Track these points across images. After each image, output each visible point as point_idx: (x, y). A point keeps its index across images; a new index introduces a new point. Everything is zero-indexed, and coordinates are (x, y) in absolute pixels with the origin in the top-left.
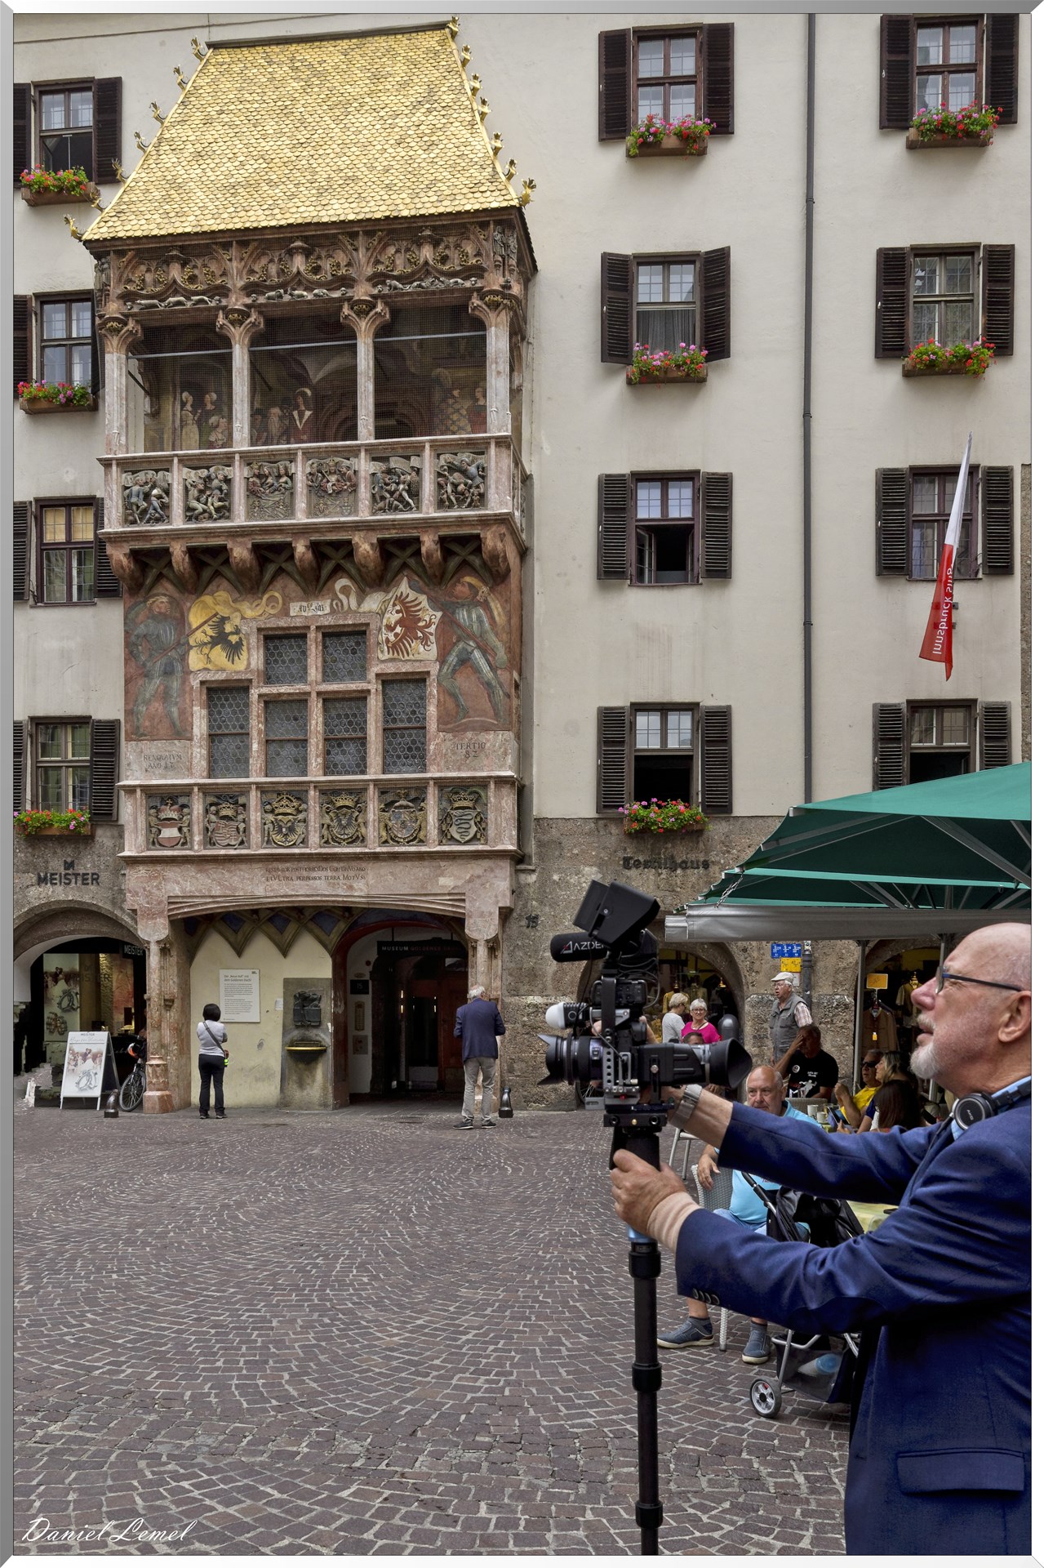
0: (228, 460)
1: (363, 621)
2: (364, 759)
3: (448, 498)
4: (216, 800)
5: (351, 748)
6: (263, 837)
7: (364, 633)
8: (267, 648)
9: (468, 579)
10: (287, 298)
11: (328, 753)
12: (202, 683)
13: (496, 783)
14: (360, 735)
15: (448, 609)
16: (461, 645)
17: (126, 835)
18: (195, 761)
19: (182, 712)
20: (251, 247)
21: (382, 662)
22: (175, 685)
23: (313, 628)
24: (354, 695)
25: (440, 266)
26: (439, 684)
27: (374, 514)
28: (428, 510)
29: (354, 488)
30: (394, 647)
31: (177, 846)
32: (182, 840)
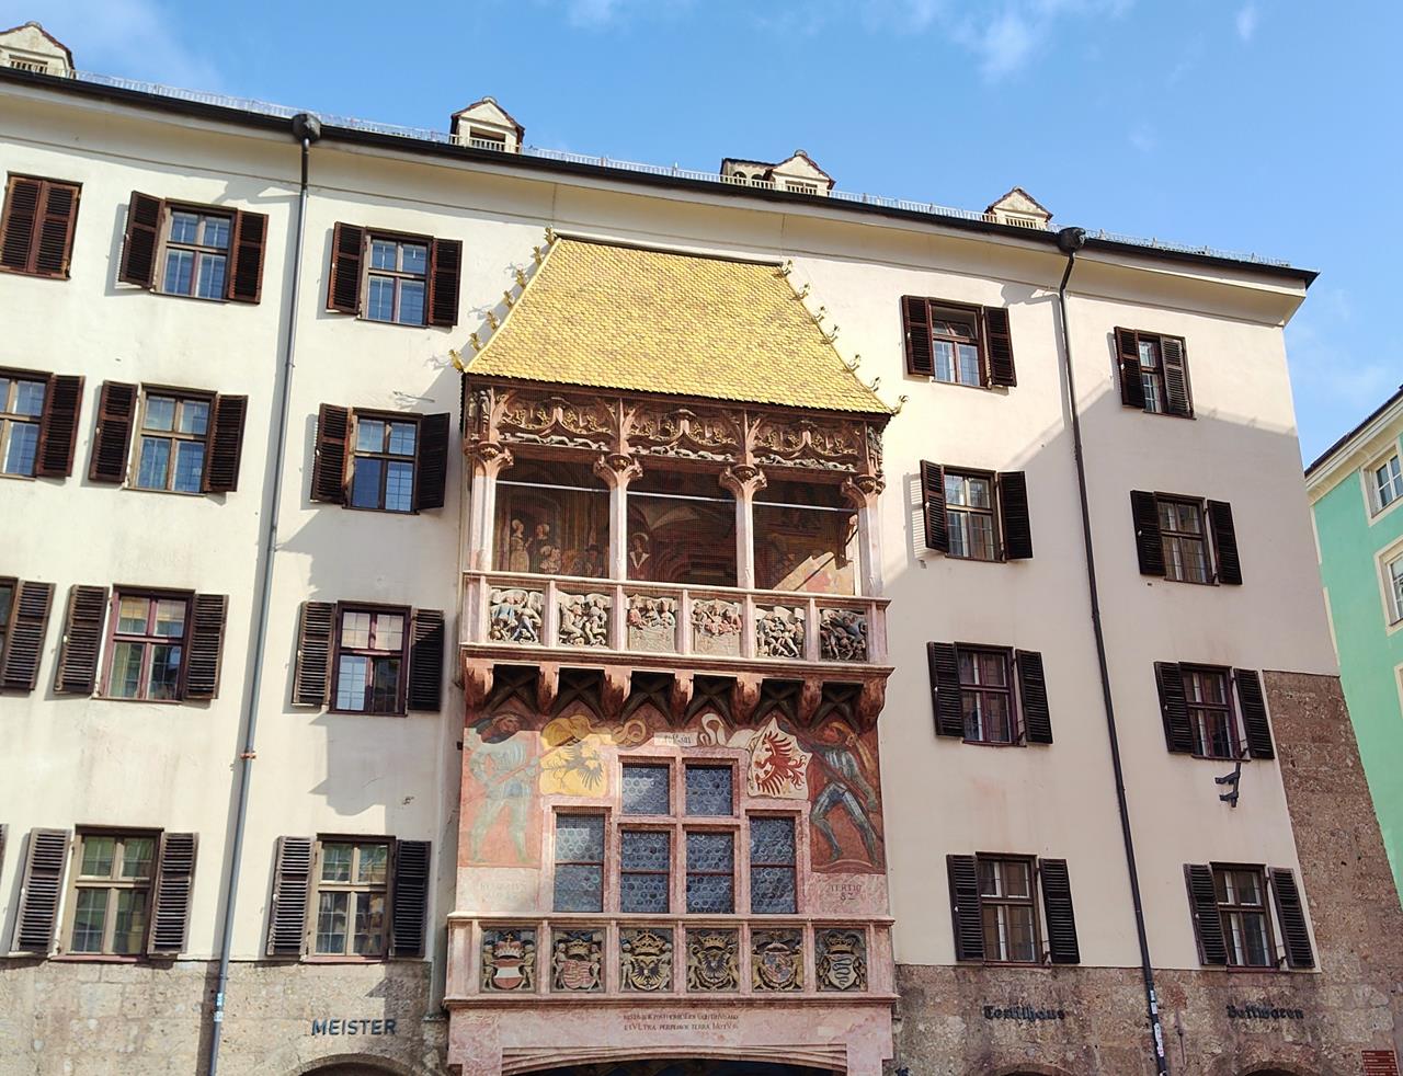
0: (609, 591)
1: (730, 756)
2: (730, 897)
3: (832, 650)
5: (718, 884)
6: (622, 980)
7: (730, 767)
8: (625, 776)
9: (836, 724)
10: (672, 454)
11: (689, 888)
12: (554, 807)
13: (875, 927)
14: (727, 872)
15: (818, 751)
16: (832, 787)
17: (453, 974)
19: (530, 839)
20: (636, 407)
21: (751, 798)
23: (679, 759)
24: (721, 829)
25: (819, 450)
26: (811, 824)
28: (812, 657)
29: (740, 631)
30: (765, 784)
31: (520, 988)
32: (524, 982)
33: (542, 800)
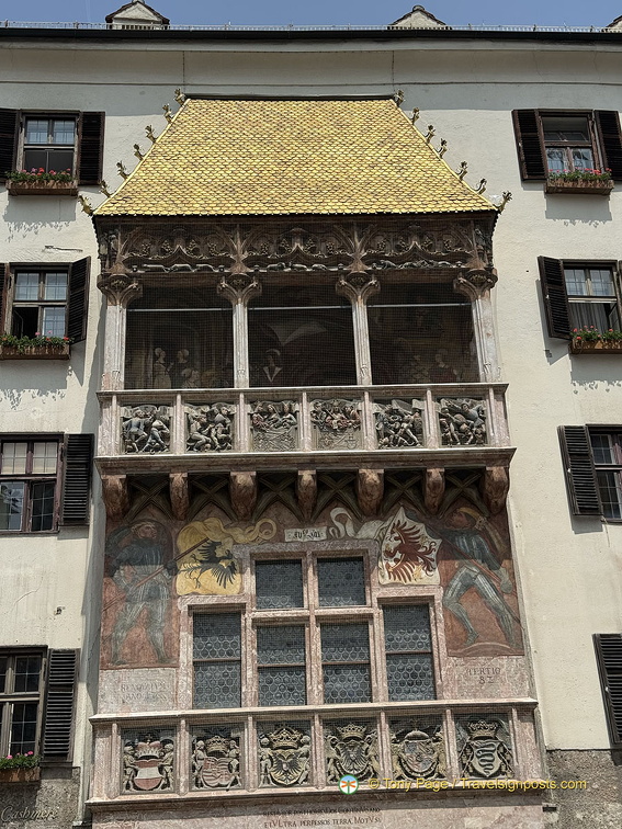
0: (233, 399)
1: (360, 547)
2: (368, 685)
3: (452, 435)
4: (204, 733)
5: (355, 675)
7: (361, 559)
8: (257, 574)
9: (464, 510)
10: (288, 269)
11: (326, 680)
12: (190, 607)
13: (517, 710)
14: (363, 660)
15: (447, 537)
16: (464, 571)
18: (181, 690)
19: (168, 639)
20: (252, 230)
21: (383, 586)
22: (161, 610)
23: (309, 553)
24: (355, 620)
25: (427, 252)
26: (445, 608)
27: (379, 448)
28: (432, 443)
29: (358, 426)
30: (395, 572)
31: (159, 789)
32: (163, 781)
33: (179, 600)
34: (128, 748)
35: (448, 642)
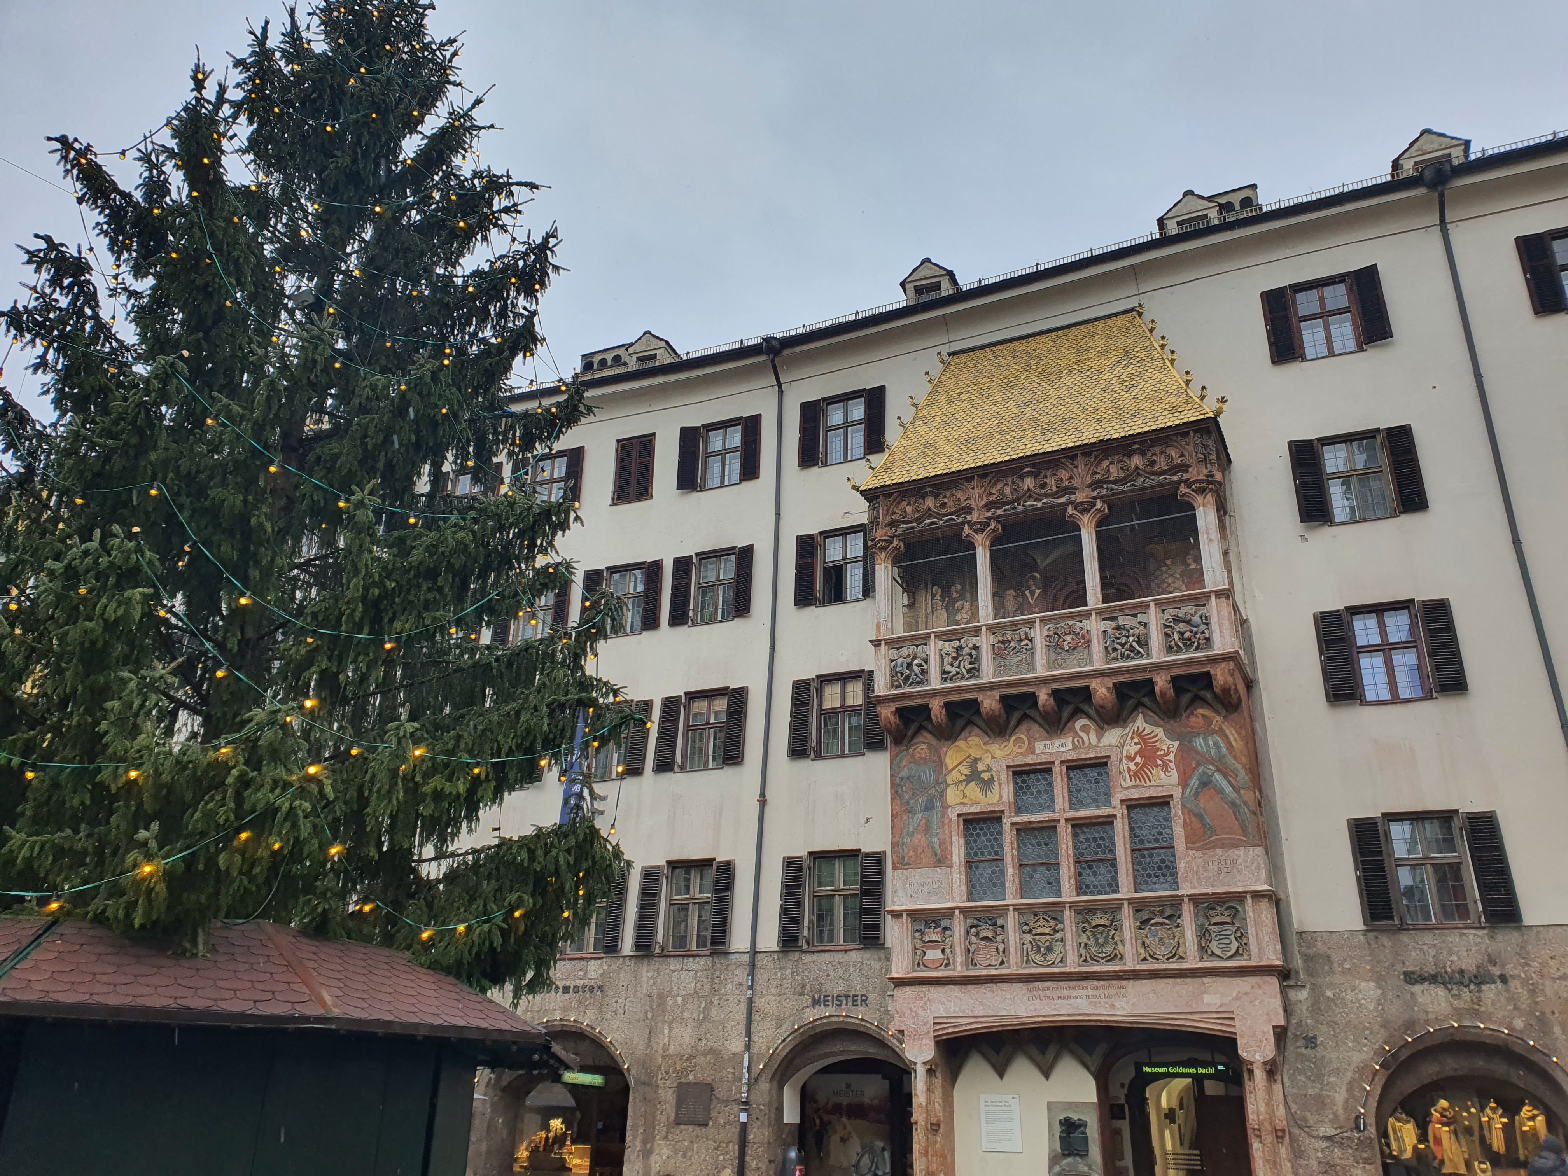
0: (976, 631)
1: (1103, 754)
2: (1115, 879)
3: (1176, 644)
4: (976, 922)
5: (1102, 869)
6: (1022, 957)
7: (1106, 764)
8: (1015, 783)
9: (1200, 711)
10: (1020, 508)
11: (1080, 874)
12: (959, 815)
13: (1252, 897)
14: (1109, 856)
15: (1184, 738)
16: (1201, 769)
17: (894, 958)
18: (956, 886)
19: (942, 843)
20: (989, 478)
21: (1125, 789)
22: (936, 819)
23: (1058, 762)
24: (1101, 820)
25: (1149, 469)
26: (1183, 806)
27: (1108, 663)
28: (1157, 654)
29: (1089, 643)
30: (1136, 775)
31: (943, 967)
32: (945, 961)
34: (917, 934)
35: (1187, 837)
